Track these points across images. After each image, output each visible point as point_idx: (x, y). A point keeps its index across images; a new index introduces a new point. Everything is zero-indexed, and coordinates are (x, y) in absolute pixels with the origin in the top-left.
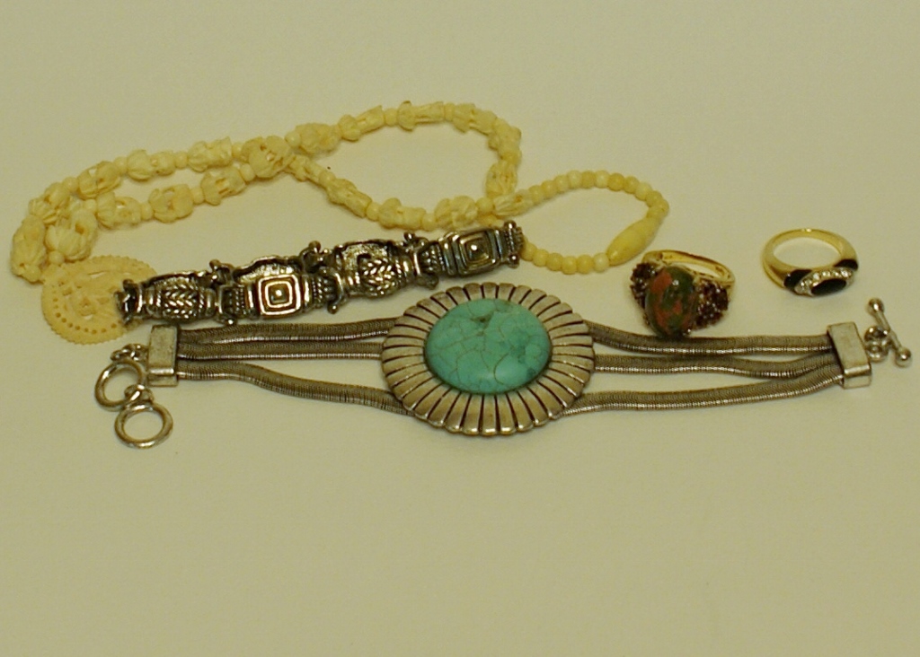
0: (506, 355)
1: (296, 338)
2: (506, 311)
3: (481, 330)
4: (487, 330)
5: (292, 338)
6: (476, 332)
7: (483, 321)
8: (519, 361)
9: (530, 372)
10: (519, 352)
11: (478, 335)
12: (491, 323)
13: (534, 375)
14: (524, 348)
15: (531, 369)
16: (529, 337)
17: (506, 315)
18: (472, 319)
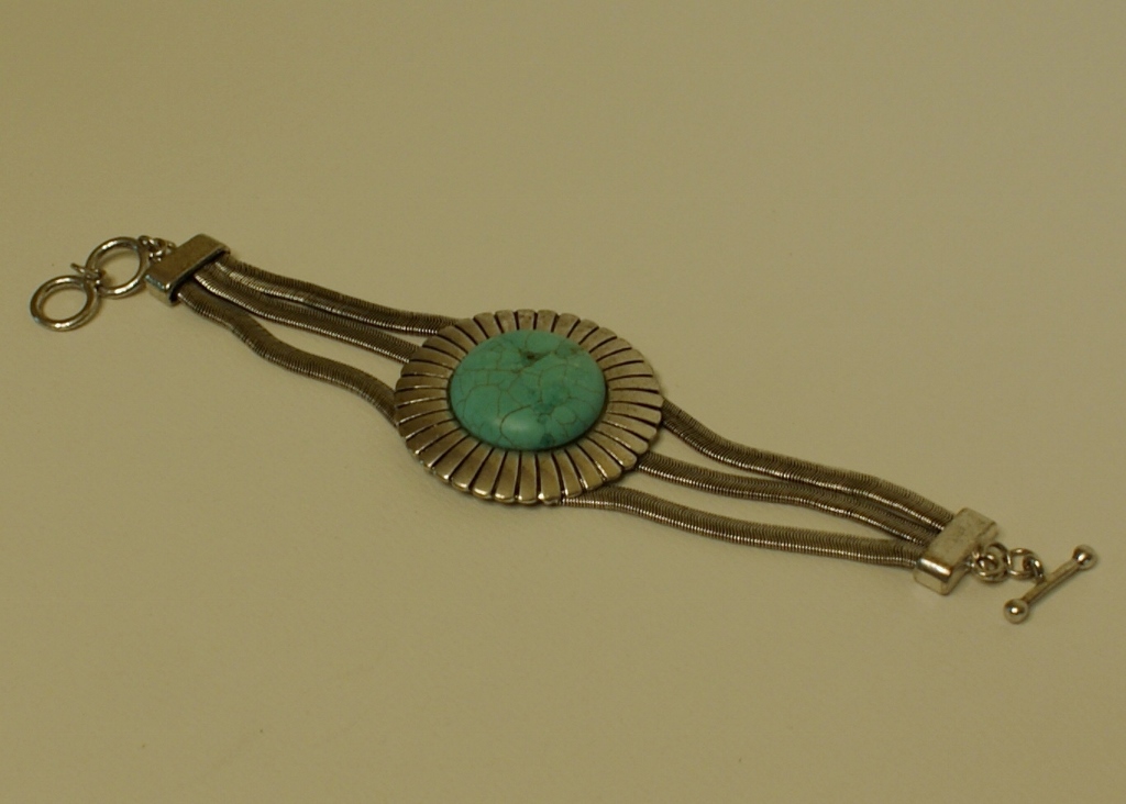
0: (529, 406)
1: (339, 312)
2: (565, 358)
3: (520, 366)
4: (527, 370)
5: (334, 311)
6: (513, 367)
7: (531, 358)
8: (538, 421)
9: (547, 438)
10: (545, 409)
11: (513, 371)
12: (537, 364)
13: (551, 445)
14: (554, 407)
15: (549, 435)
16: (570, 397)
17: (562, 361)
18: (520, 351)
